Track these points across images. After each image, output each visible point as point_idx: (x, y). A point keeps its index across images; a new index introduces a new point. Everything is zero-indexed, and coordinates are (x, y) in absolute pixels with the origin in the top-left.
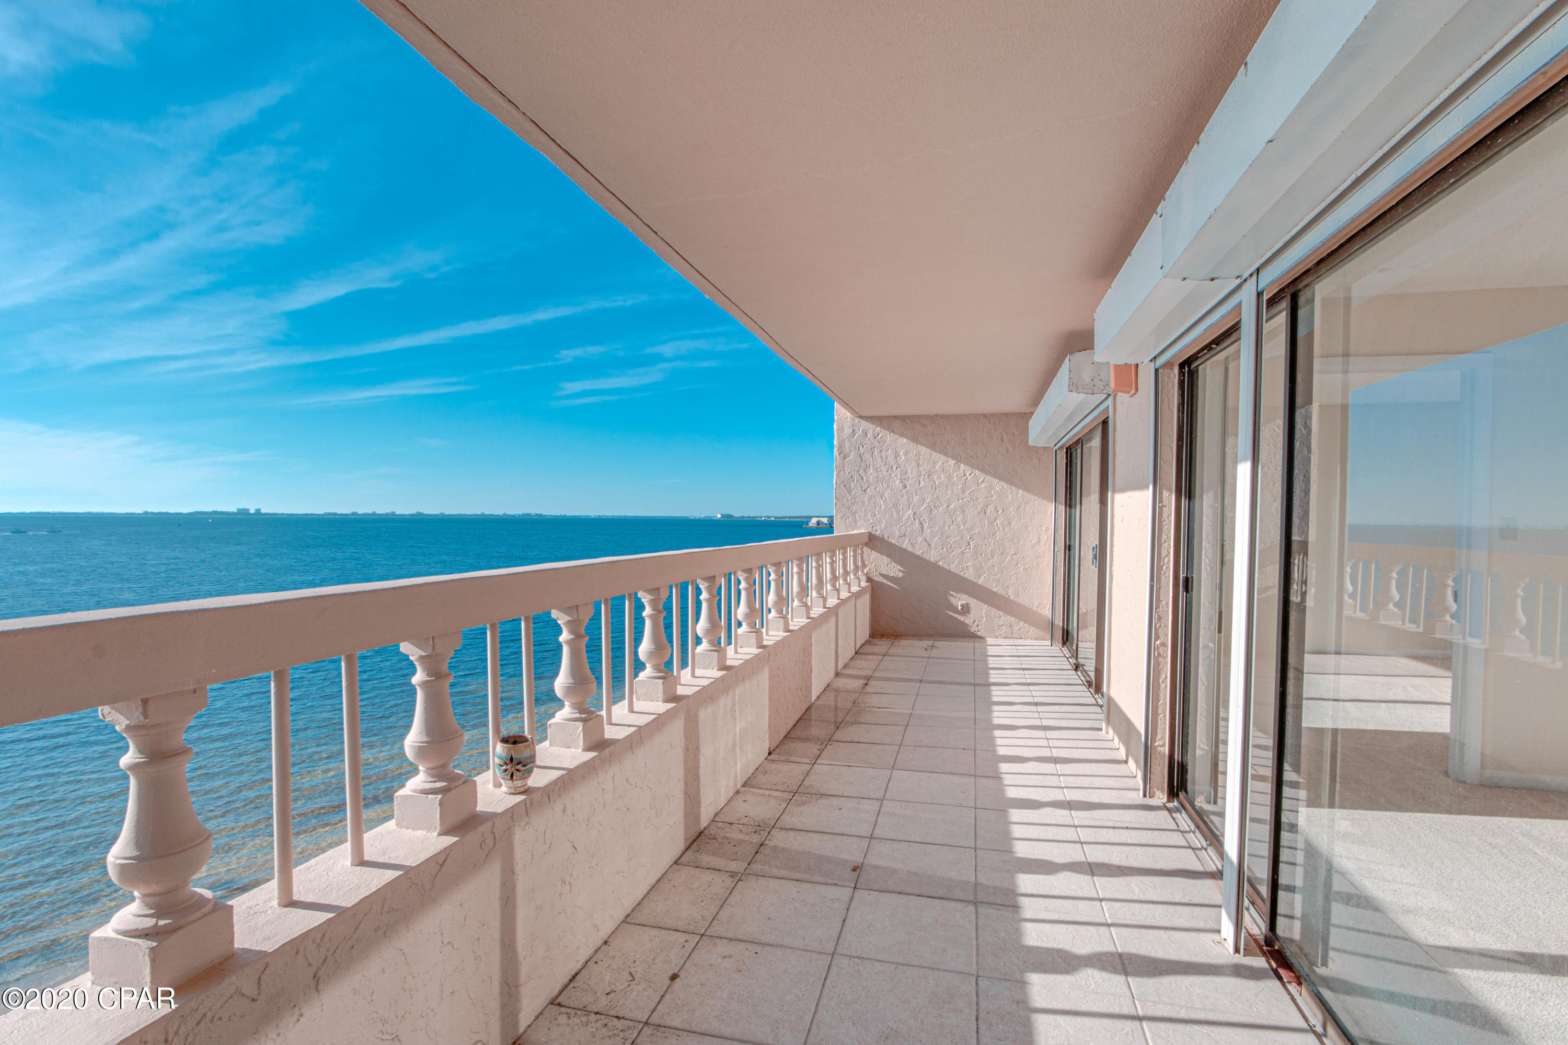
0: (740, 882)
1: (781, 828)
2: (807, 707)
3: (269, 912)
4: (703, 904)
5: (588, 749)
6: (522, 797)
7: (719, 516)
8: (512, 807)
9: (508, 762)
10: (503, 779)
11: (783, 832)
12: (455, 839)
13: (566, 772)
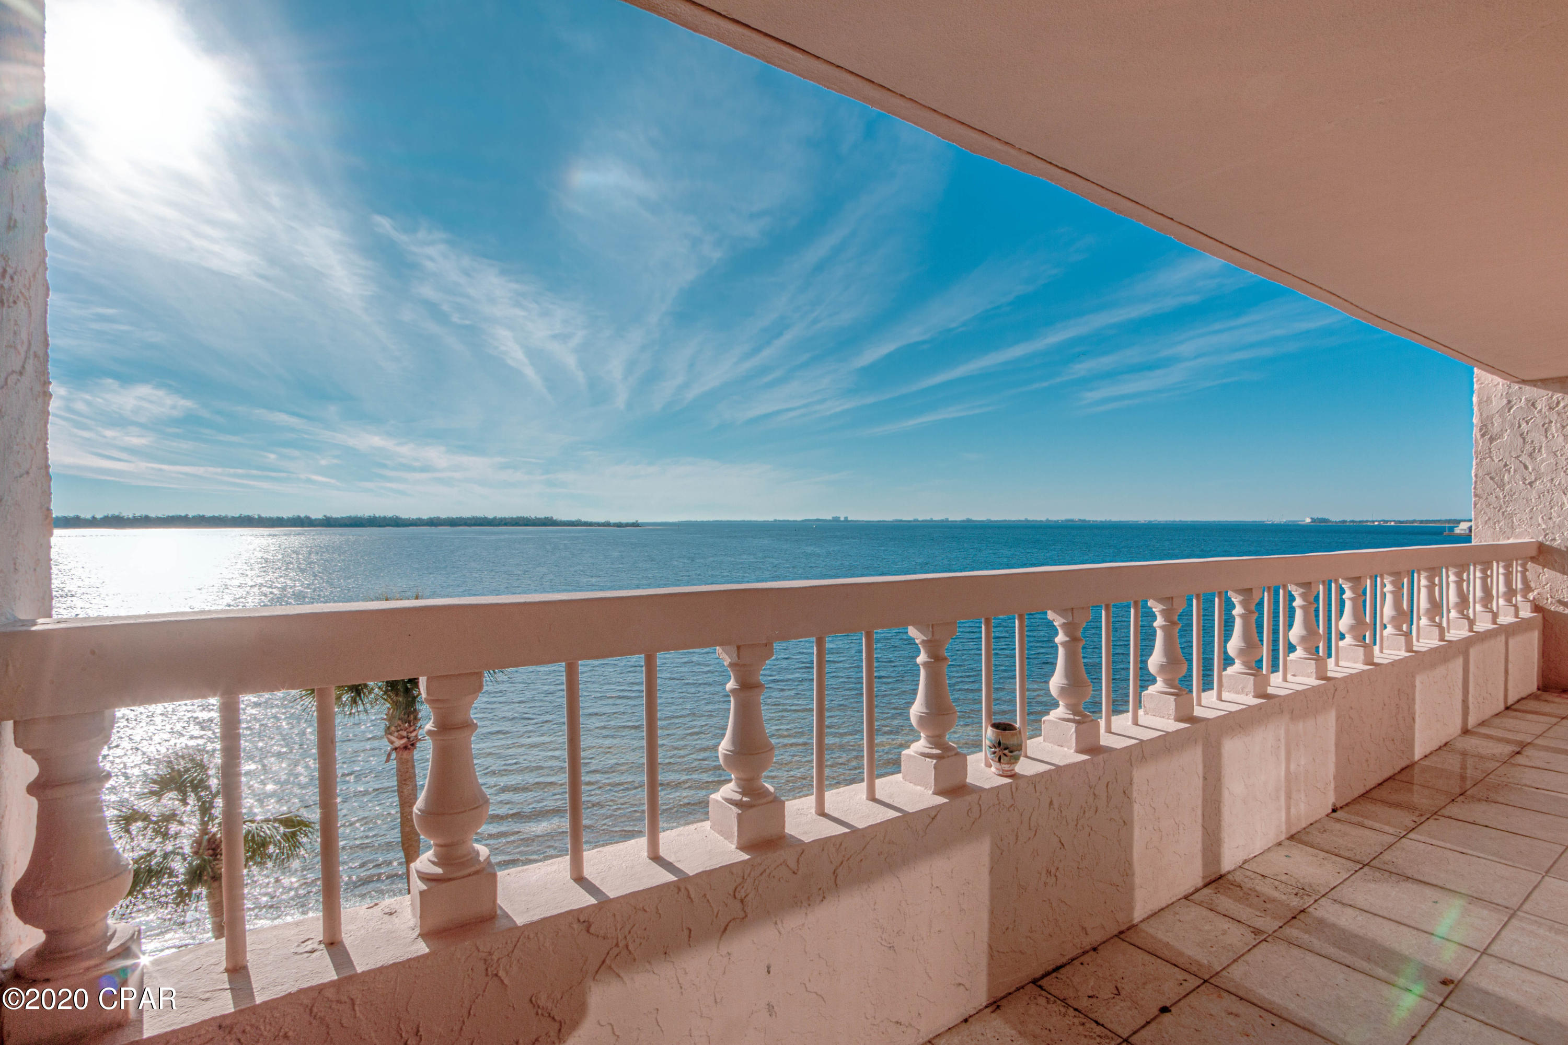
0: (1264, 942)
1: (1335, 900)
2: (1404, 764)
3: (809, 816)
4: (1212, 949)
5: (1080, 751)
6: (1008, 780)
7: (1308, 520)
8: (998, 787)
9: (996, 745)
10: (992, 760)
11: (1337, 906)
12: (946, 800)
13: (1054, 768)
